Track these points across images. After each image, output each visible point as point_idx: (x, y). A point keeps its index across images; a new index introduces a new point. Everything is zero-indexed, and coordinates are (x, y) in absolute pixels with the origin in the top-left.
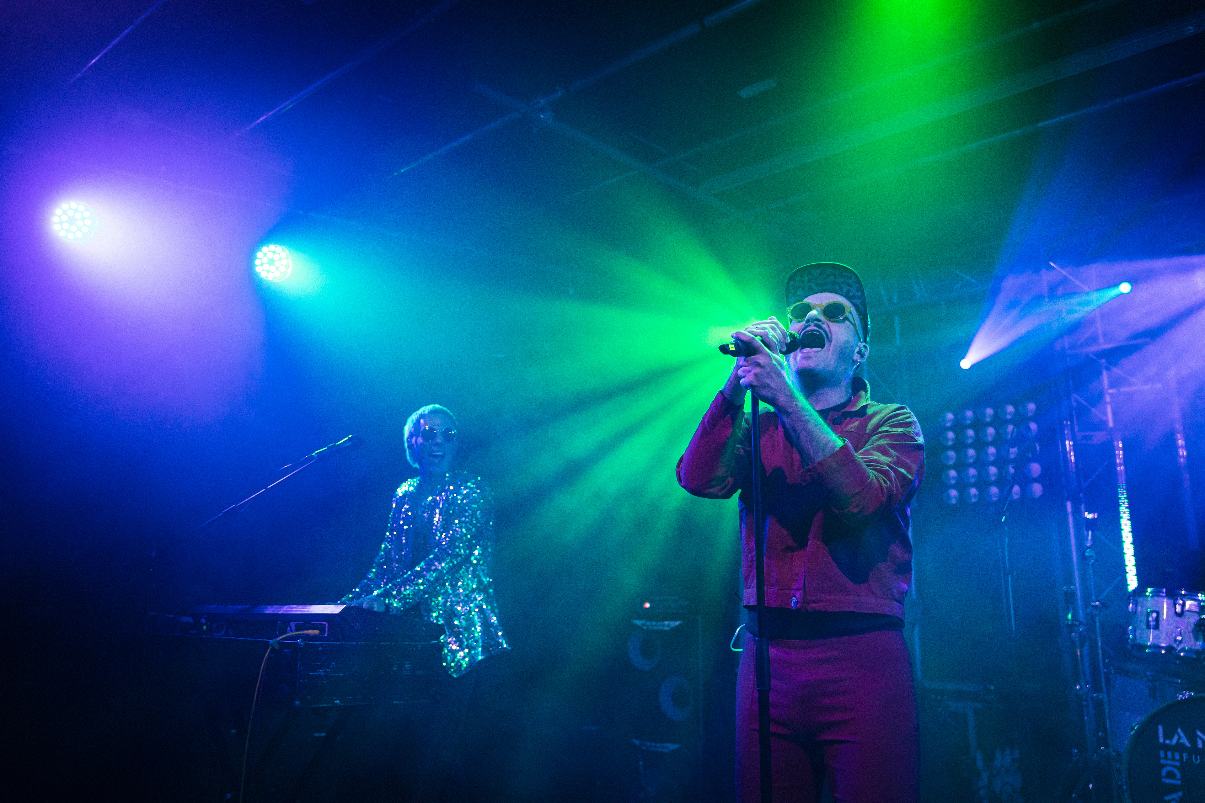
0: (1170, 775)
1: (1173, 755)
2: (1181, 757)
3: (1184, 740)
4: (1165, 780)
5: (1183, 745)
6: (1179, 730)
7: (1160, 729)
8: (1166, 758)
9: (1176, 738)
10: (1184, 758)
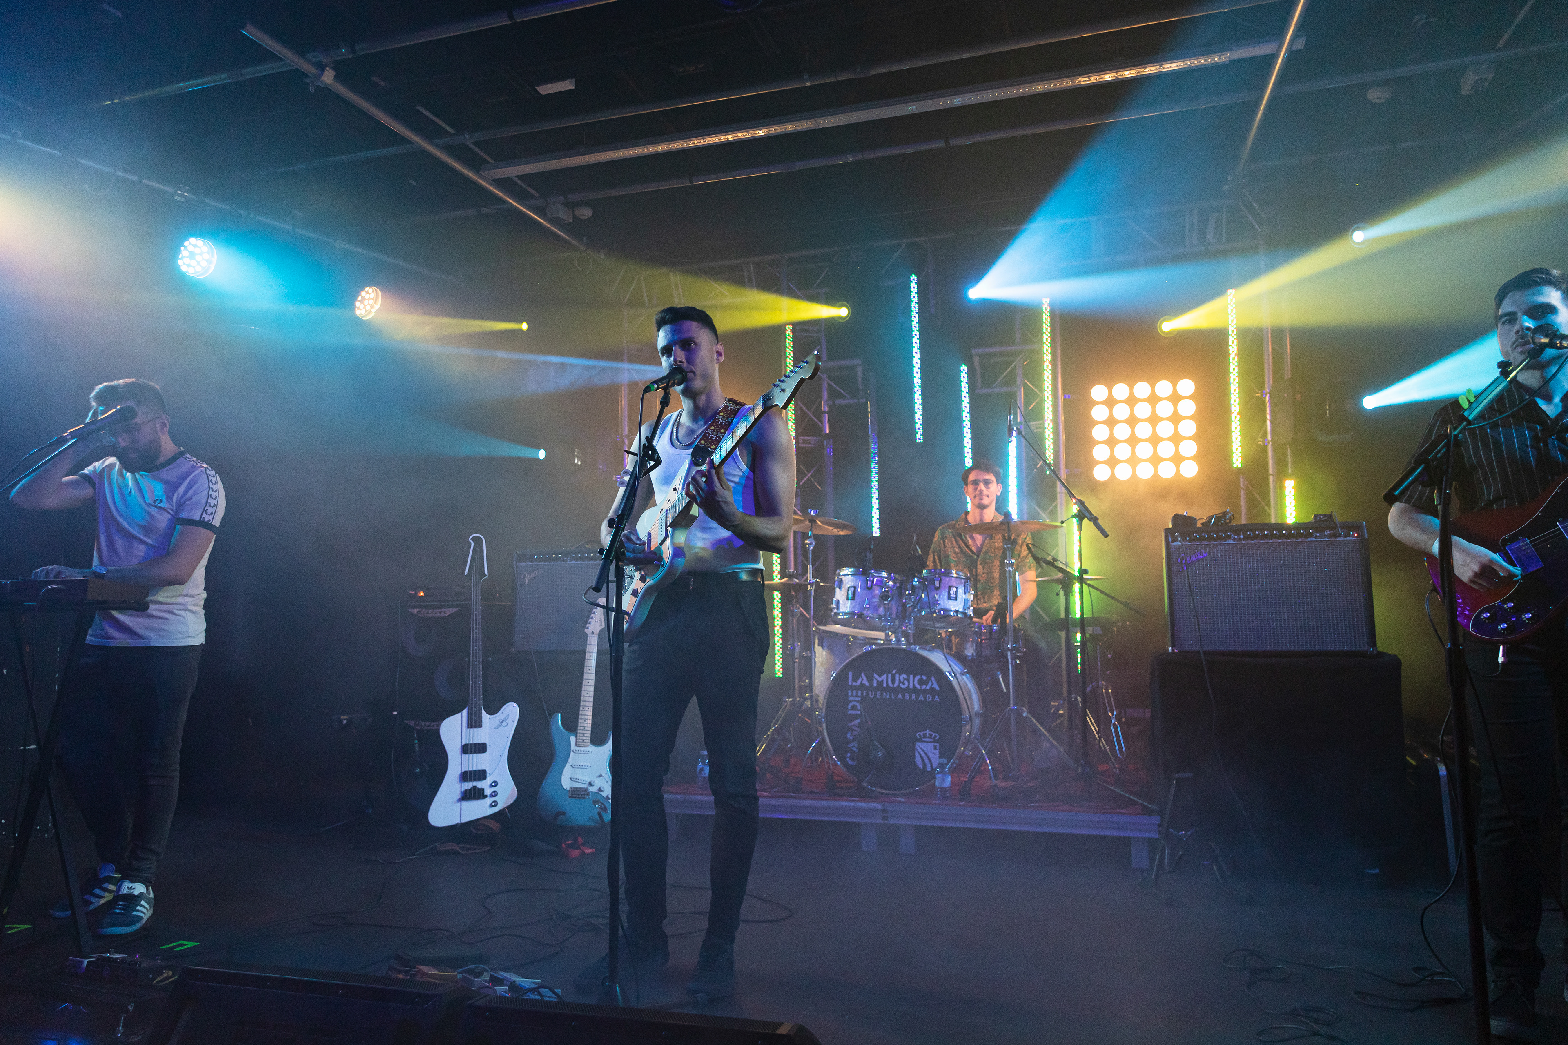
0: (854, 708)
1: (857, 694)
2: (862, 693)
3: (866, 682)
4: (850, 712)
5: (864, 685)
6: (863, 675)
7: (850, 674)
8: (852, 696)
9: (860, 680)
10: (864, 694)
